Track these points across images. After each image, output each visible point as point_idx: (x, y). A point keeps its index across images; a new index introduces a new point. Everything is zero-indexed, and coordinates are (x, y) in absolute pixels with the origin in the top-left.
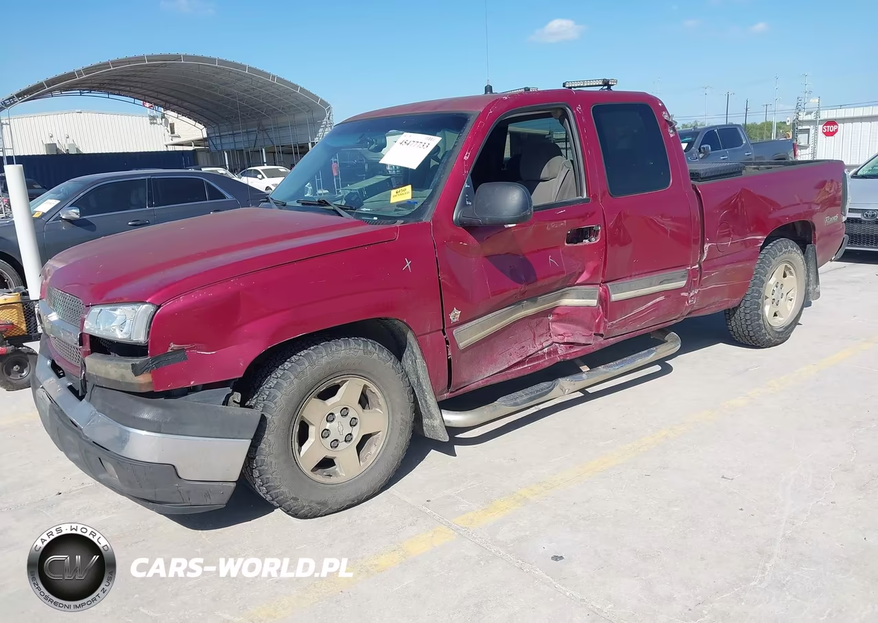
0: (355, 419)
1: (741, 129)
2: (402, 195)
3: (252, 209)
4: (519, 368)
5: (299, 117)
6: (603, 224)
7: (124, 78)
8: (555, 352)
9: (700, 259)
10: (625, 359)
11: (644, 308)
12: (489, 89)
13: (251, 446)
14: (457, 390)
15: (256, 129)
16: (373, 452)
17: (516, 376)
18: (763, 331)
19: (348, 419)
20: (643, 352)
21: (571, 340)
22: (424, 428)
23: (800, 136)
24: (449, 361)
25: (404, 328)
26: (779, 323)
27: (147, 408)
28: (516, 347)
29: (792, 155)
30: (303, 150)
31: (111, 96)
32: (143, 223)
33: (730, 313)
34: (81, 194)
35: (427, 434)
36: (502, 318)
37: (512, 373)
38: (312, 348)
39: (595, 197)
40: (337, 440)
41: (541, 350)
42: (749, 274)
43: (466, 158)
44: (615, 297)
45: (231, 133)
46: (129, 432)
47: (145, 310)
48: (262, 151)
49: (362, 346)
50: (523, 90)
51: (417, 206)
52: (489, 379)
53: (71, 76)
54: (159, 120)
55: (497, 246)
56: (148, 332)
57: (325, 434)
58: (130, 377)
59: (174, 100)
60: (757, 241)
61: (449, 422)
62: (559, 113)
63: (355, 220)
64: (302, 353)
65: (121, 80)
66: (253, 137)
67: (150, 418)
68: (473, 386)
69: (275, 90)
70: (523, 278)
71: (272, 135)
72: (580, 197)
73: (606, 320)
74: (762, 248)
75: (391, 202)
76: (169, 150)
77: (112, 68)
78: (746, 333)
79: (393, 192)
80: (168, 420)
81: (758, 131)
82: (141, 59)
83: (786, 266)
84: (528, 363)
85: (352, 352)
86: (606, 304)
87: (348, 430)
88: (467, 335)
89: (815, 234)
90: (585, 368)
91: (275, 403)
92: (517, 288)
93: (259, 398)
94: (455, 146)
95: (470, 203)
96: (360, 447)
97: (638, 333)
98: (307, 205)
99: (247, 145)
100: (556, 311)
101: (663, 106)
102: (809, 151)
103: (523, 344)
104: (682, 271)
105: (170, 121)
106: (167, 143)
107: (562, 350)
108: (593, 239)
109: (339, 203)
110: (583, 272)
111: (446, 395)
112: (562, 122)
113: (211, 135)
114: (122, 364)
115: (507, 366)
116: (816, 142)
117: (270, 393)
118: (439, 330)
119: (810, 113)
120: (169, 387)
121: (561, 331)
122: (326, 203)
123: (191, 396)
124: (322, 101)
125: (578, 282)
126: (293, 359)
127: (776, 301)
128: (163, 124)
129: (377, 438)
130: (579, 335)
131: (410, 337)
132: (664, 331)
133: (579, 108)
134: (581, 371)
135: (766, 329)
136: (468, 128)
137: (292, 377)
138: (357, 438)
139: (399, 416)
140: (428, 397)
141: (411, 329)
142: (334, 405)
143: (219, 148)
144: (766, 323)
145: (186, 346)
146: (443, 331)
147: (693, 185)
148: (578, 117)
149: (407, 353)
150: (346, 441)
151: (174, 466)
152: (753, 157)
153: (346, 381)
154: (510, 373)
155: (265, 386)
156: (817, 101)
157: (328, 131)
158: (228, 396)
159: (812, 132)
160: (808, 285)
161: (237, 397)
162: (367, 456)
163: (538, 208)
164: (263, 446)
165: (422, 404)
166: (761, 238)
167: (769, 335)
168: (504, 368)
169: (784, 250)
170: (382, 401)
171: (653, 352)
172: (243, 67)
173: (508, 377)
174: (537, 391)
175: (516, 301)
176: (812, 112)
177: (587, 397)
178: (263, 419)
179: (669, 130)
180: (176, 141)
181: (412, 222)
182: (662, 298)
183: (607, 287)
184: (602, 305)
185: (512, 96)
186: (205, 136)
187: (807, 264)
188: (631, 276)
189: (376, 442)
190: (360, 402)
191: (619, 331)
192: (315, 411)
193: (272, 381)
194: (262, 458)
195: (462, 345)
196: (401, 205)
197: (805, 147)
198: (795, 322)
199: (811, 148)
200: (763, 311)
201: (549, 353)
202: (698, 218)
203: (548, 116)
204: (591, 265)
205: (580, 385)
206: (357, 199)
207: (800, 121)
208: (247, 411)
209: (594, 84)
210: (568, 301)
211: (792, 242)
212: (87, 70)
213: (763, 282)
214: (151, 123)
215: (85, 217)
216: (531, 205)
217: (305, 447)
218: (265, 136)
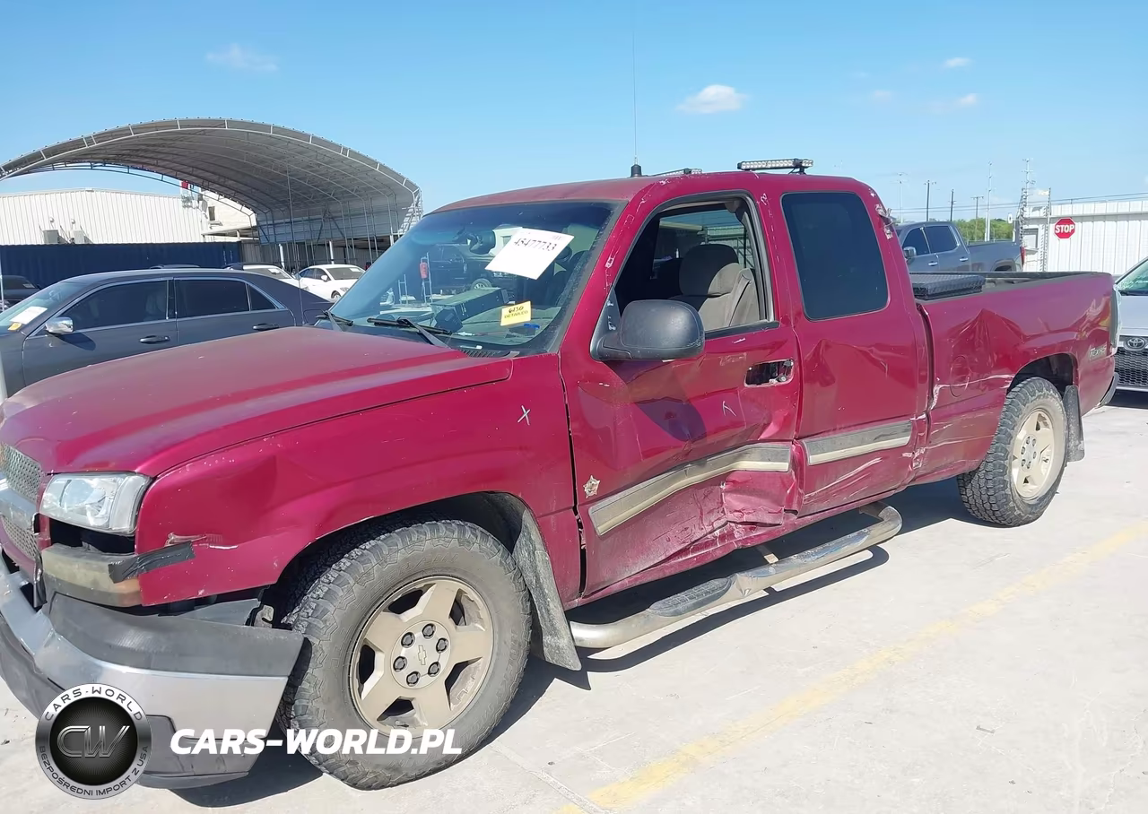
0: (444, 640)
1: (954, 228)
2: (518, 314)
3: (305, 329)
4: (681, 560)
5: (379, 203)
6: (796, 359)
7: (150, 148)
8: (731, 535)
9: (928, 406)
10: (827, 544)
11: (852, 474)
12: (636, 170)
13: (288, 684)
14: (593, 593)
15: (321, 216)
16: (469, 689)
17: (678, 572)
18: (1011, 504)
19: (433, 641)
20: (851, 535)
21: (752, 518)
22: (545, 648)
23: (1025, 237)
24: (583, 552)
25: (519, 506)
26: (1030, 492)
27: (132, 632)
28: (676, 529)
29: (1019, 261)
30: (382, 244)
31: (131, 171)
32: (160, 339)
33: (964, 479)
34: (77, 300)
35: (549, 658)
36: (657, 489)
37: (672, 566)
38: (382, 537)
39: (786, 321)
40: (416, 673)
41: (710, 533)
42: (992, 427)
43: (608, 265)
44: (813, 459)
45: (288, 220)
46: (100, 667)
47: (132, 484)
48: (328, 245)
49: (456, 534)
50: (682, 172)
51: (538, 332)
52: (639, 576)
53: (77, 143)
54: (195, 203)
55: (649, 388)
56: (137, 516)
57: (400, 663)
58: (107, 584)
59: (215, 178)
60: (1003, 381)
61: (581, 640)
62: (736, 204)
63: (450, 349)
64: (368, 545)
65: (146, 151)
66: (317, 227)
67: (134, 647)
68: (616, 588)
69: (348, 167)
70: (687, 433)
71: (343, 224)
72: (765, 320)
73: (801, 491)
74: (1009, 390)
75: (502, 324)
76: (207, 241)
77: (133, 135)
78: (987, 506)
79: (505, 311)
80: (162, 650)
81: (967, 231)
82: (172, 124)
83: (1040, 415)
84: (693, 551)
85: (442, 542)
86: (802, 469)
87: (433, 657)
88: (608, 515)
89: (1077, 371)
90: (771, 558)
91: (325, 621)
92: (681, 446)
93: (301, 613)
94: (592, 248)
95: (614, 328)
96: (449, 683)
97: (844, 509)
98: (383, 326)
99: (308, 236)
100: (731, 478)
101: (876, 196)
102: (1038, 256)
103: (686, 524)
104: (903, 424)
105: (210, 204)
106: (204, 232)
107: (739, 533)
108: (783, 379)
109: (426, 323)
110: (769, 424)
111: (577, 602)
112: (740, 217)
113: (261, 224)
114: (94, 563)
115: (663, 557)
116: (1046, 244)
117: (318, 605)
118: (569, 508)
119: (1039, 209)
120: (166, 599)
121: (739, 506)
122: (409, 323)
123: (200, 612)
124: (409, 183)
125: (762, 437)
126: (354, 554)
127: (1027, 463)
128: (200, 207)
129: (476, 668)
130: (764, 512)
131: (527, 518)
132: (878, 505)
133: (764, 197)
134: (766, 563)
135: (1014, 502)
136: (612, 223)
137: (352, 582)
138: (446, 670)
139: (508, 636)
140: (551, 605)
141: (528, 507)
142: (412, 622)
143: (272, 240)
144: (1015, 494)
145: (193, 538)
146: (575, 508)
147: (917, 304)
148: (762, 211)
149: (521, 541)
150: (429, 673)
151: (169, 719)
152: (970, 264)
153: (431, 585)
154: (667, 568)
155: (310, 595)
156: (1047, 193)
157: (415, 221)
158: (255, 612)
159: (1041, 232)
160: (1068, 441)
161: (268, 612)
162: (461, 695)
163: (710, 335)
164: (305, 685)
165: (542, 615)
166: (1008, 376)
167: (1019, 509)
168: (660, 559)
169: (1037, 394)
170: (484, 614)
171: (865, 534)
172: (306, 137)
173: (664, 573)
174: (707, 593)
175: (678, 465)
176: (1041, 208)
177: (773, 597)
178: (307, 645)
179: (885, 230)
180: (216, 229)
181: (531, 354)
182: (877, 460)
183: (803, 445)
184: (795, 470)
185: (672, 180)
186: (254, 224)
187: (1066, 411)
188: (834, 430)
189: (474, 673)
190: (452, 615)
191: (818, 505)
192: (384, 631)
193: (320, 588)
194: (304, 702)
195: (601, 529)
196: (516, 329)
197: (1032, 252)
198: (1052, 491)
199: (1040, 253)
200: (1010, 477)
201: (722, 538)
202: (925, 348)
203: (721, 207)
204: (780, 414)
205: (765, 582)
206: (453, 318)
207: (1026, 219)
208: (282, 634)
209: (782, 165)
210: (747, 465)
211: (1047, 383)
212: (100, 137)
213: (1011, 437)
214: (184, 207)
215: (80, 331)
216: (701, 333)
217: (369, 685)
218: (334, 226)
